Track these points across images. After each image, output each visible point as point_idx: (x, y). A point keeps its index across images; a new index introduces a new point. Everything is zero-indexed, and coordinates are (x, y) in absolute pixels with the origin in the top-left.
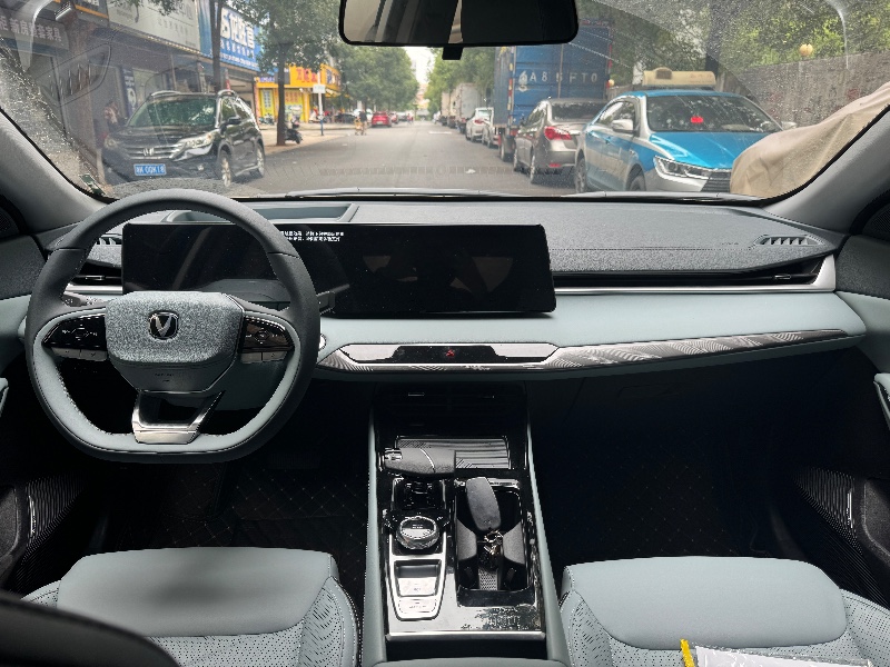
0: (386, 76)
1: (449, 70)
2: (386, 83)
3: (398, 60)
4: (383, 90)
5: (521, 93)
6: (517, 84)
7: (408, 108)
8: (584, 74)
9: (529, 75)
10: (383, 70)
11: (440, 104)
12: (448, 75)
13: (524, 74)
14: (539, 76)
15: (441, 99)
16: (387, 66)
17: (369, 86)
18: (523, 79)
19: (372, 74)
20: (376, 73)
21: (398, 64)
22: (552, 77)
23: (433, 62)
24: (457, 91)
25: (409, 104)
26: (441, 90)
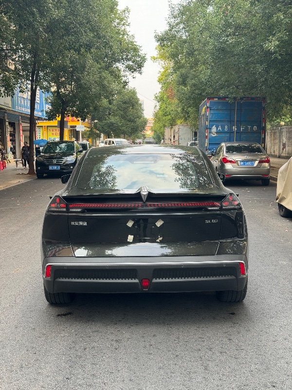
5: (213, 137)
6: (210, 132)
8: (250, 127)
9: (217, 127)
13: (214, 127)
14: (223, 127)
15: (164, 131)
17: (112, 124)
18: (214, 129)
20: (117, 115)
21: (133, 108)
22: (230, 128)
26: (165, 126)
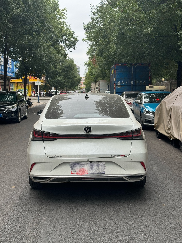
0: (66, 76)
1: (94, 74)
2: (66, 79)
3: (72, 69)
4: (65, 82)
5: (119, 88)
6: (117, 85)
7: (76, 89)
8: (141, 82)
9: (121, 82)
10: (65, 74)
11: (91, 87)
12: (94, 76)
13: (119, 82)
14: (125, 82)
15: (91, 85)
16: (67, 72)
19: (60, 76)
20: (62, 75)
21: (72, 71)
22: (129, 83)
23: (87, 70)
24: (98, 83)
25: (76, 87)
26: (91, 82)
